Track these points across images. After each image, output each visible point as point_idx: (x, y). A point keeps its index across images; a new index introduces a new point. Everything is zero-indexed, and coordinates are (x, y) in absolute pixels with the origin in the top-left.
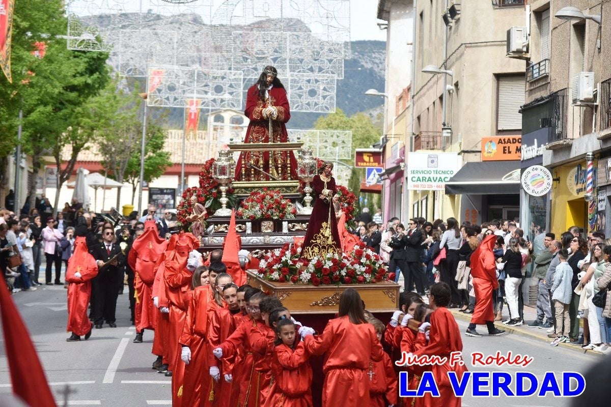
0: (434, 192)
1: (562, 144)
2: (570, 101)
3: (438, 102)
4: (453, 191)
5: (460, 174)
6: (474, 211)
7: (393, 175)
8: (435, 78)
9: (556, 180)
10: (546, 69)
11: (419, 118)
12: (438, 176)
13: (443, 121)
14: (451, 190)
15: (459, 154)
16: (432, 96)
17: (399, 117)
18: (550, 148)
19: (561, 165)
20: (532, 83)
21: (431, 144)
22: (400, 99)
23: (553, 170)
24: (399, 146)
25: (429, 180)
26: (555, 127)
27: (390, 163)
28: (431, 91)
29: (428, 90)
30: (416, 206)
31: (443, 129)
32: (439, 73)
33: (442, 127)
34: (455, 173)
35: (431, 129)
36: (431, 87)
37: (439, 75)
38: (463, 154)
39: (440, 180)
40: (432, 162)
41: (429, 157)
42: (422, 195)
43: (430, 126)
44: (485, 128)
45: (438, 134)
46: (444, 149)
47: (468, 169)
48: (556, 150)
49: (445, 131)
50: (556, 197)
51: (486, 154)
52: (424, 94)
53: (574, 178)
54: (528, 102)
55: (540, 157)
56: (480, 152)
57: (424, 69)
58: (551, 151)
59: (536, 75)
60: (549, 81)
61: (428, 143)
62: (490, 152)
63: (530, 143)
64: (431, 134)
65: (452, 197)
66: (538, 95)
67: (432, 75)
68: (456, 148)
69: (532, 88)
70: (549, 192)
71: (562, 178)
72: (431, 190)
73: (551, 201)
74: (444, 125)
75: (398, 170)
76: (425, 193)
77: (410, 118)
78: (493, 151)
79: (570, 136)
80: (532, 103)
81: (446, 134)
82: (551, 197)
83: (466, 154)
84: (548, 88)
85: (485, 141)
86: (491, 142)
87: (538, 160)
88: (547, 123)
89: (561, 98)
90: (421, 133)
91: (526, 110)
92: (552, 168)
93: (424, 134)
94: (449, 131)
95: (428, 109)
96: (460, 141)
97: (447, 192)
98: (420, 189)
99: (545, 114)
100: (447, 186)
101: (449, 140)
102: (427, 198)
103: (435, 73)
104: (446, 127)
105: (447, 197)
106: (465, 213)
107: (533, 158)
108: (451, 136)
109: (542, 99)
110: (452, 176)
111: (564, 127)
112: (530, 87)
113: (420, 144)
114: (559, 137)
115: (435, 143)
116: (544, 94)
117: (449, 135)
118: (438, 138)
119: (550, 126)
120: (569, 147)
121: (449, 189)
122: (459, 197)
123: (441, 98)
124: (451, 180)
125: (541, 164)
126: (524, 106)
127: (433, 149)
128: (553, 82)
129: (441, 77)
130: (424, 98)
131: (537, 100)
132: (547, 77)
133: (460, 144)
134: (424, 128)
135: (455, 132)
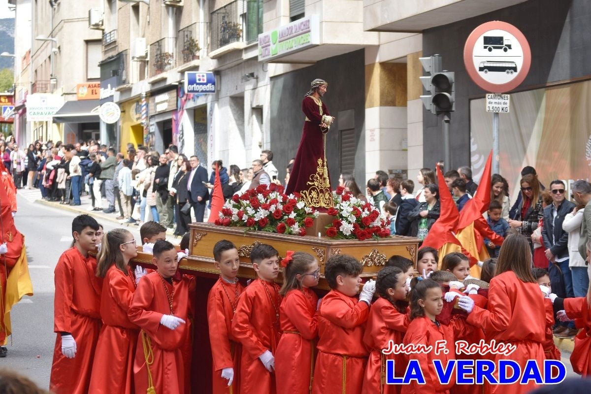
0: (47, 122)
1: (126, 88)
2: (131, 58)
3: (48, 60)
4: (58, 121)
5: (62, 110)
6: (73, 135)
7: (20, 111)
8: (46, 44)
9: (123, 112)
10: (114, 37)
11: (36, 71)
12: (48, 111)
13: (51, 73)
14: (57, 120)
15: (62, 95)
16: (44, 56)
17: (24, 71)
18: (118, 90)
19: (126, 102)
20: (106, 46)
21: (44, 89)
22: (24, 59)
23: (122, 105)
24: (23, 91)
25: (42, 114)
26: (121, 76)
27: (18, 104)
28: (43, 53)
29: (42, 52)
30: (36, 131)
31: (51, 79)
32: (48, 40)
33: (51, 77)
34: (59, 109)
35: (44, 79)
36: (43, 50)
37: (48, 42)
38: (64, 95)
39: (49, 113)
40: (44, 101)
41: (42, 98)
42: (40, 124)
43: (43, 77)
44: (79, 77)
45: (48, 82)
46: (52, 93)
47: (68, 106)
48: (123, 91)
49: (52, 80)
50: (123, 122)
51: (80, 95)
52: (39, 55)
53: (134, 110)
54: (104, 59)
55: (112, 96)
56: (75, 94)
57: (37, 38)
58: (119, 93)
59: (108, 41)
60: (117, 44)
61: (42, 88)
62: (82, 94)
63: (106, 87)
64: (44, 82)
65: (58, 125)
66: (110, 54)
67: (43, 42)
68: (59, 91)
69: (106, 49)
70: (119, 120)
71: (127, 110)
72: (45, 120)
73: (120, 126)
74: (52, 75)
75: (23, 108)
76: (41, 123)
77: (30, 72)
78: (84, 93)
79: (131, 82)
80: (106, 60)
81: (53, 82)
82: (120, 124)
83: (67, 96)
84: (117, 49)
85: (79, 86)
86: (83, 86)
87: (110, 99)
88: (116, 73)
89: (125, 56)
90: (36, 81)
91: (103, 65)
92: (120, 104)
93: (38, 82)
94: (55, 80)
95: (42, 65)
96: (62, 87)
97: (54, 122)
98: (37, 121)
99: (114, 67)
100: (54, 118)
101: (55, 86)
102: (42, 126)
103: (46, 41)
104: (53, 77)
105: (55, 125)
106: (67, 136)
107: (108, 98)
108: (57, 83)
109: (113, 57)
110: (57, 110)
111: (127, 75)
112: (105, 48)
113: (36, 89)
114: (124, 82)
115: (47, 88)
116: (113, 53)
117: (55, 83)
118: (48, 85)
119: (118, 75)
120: (130, 89)
121: (55, 119)
122: (63, 125)
123: (50, 57)
124: (57, 113)
125: (112, 101)
126: (102, 62)
127: (45, 92)
128: (119, 45)
129: (49, 43)
130: (39, 58)
131: (110, 58)
132: (115, 42)
133: (63, 89)
134: (39, 78)
135: (59, 81)
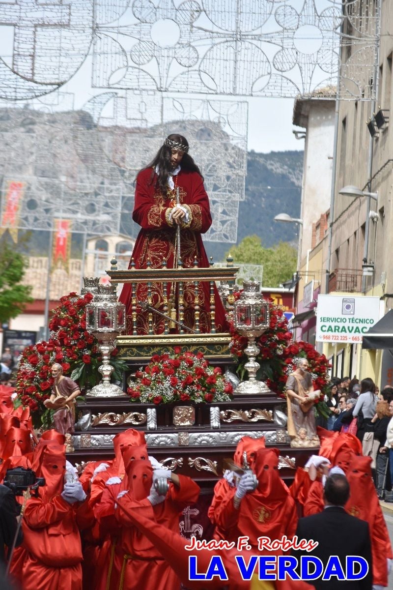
0: (352, 346)
3: (360, 231)
4: (372, 345)
5: (381, 325)
7: (305, 323)
8: (357, 202)
11: (337, 251)
12: (355, 325)
13: (364, 257)
14: (370, 343)
15: (382, 298)
16: (351, 225)
17: (315, 249)
21: (350, 285)
22: (317, 227)
24: (313, 287)
25: (344, 329)
27: (302, 309)
28: (352, 218)
29: (349, 216)
31: (363, 266)
32: (363, 196)
35: (351, 267)
36: (353, 213)
37: (362, 198)
38: (386, 298)
39: (357, 330)
40: (348, 307)
41: (345, 300)
42: (339, 349)
43: (349, 263)
45: (358, 273)
46: (365, 292)
49: (366, 269)
52: (345, 222)
57: (343, 191)
64: (350, 272)
65: (373, 352)
67: (353, 198)
68: (378, 290)
72: (349, 342)
74: (365, 260)
75: (311, 317)
76: (341, 346)
77: (326, 252)
81: (367, 272)
83: (390, 299)
90: (336, 270)
93: (340, 272)
94: (371, 269)
95: (348, 241)
96: (383, 282)
97: (365, 346)
98: (334, 341)
100: (365, 338)
101: (371, 281)
102: (343, 353)
103: (357, 196)
104: (367, 264)
105: (366, 352)
106: (387, 372)
108: (374, 276)
110: (372, 326)
113: (335, 285)
115: (355, 284)
117: (371, 274)
121: (368, 342)
122: (381, 353)
123: (363, 227)
124: (371, 330)
127: (352, 291)
129: (363, 201)
130: (344, 227)
133: (384, 285)
134: (342, 264)
135: (378, 271)
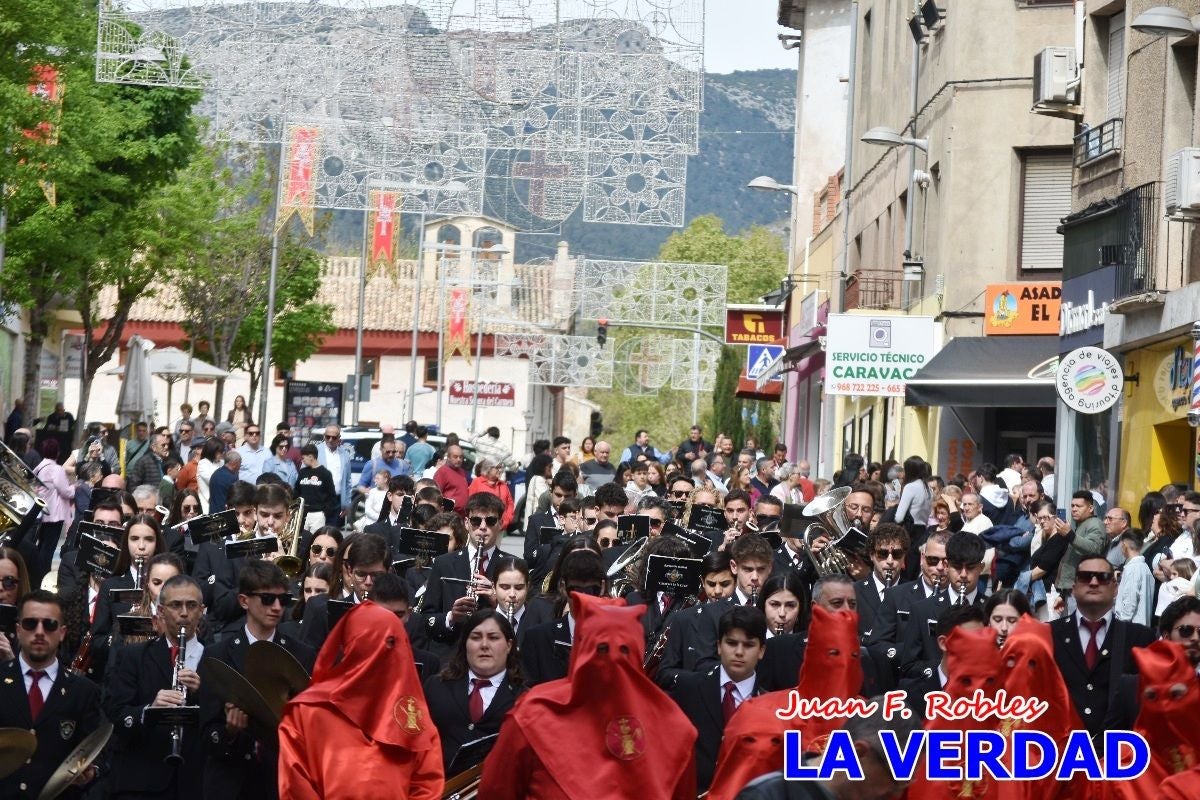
0: (886, 401)
1: (1144, 303)
5: (938, 364)
6: (966, 443)
7: (803, 363)
9: (1132, 378)
11: (858, 240)
12: (892, 366)
13: (907, 248)
14: (919, 397)
15: (937, 319)
17: (820, 236)
18: (1118, 311)
19: (1142, 347)
22: (822, 199)
23: (1126, 358)
24: (817, 300)
25: (873, 373)
26: (1130, 267)
27: (797, 337)
29: (878, 179)
30: (849, 429)
31: (905, 265)
33: (904, 260)
34: (927, 361)
35: (882, 266)
36: (885, 174)
39: (896, 374)
40: (880, 335)
41: (873, 324)
42: (863, 407)
43: (881, 258)
44: (993, 264)
45: (896, 276)
47: (956, 352)
48: (1131, 315)
49: (909, 270)
50: (1130, 414)
51: (994, 321)
52: (870, 189)
54: (1078, 211)
55: (1098, 328)
56: (983, 315)
57: (867, 136)
58: (1121, 318)
61: (874, 294)
62: (1003, 318)
64: (881, 275)
67: (884, 148)
68: (931, 305)
70: (1117, 405)
71: (1144, 375)
73: (1120, 423)
74: (908, 255)
75: (814, 352)
77: (841, 240)
78: (1010, 313)
79: (1159, 287)
80: (1084, 212)
81: (910, 275)
82: (1121, 416)
83: (952, 320)
85: (992, 292)
86: (1006, 293)
87: (1094, 335)
88: (1113, 255)
90: (858, 272)
91: (1072, 228)
92: (1123, 353)
93: (864, 275)
94: (918, 269)
96: (939, 291)
97: (909, 401)
98: (852, 393)
99: (1108, 238)
101: (918, 290)
103: (892, 145)
104: (912, 261)
106: (948, 446)
107: (1085, 331)
110: (921, 366)
111: (1149, 265)
113: (857, 296)
114: (1139, 286)
117: (918, 278)
118: (896, 285)
119: (1119, 263)
120: (1157, 309)
121: (914, 394)
123: (903, 198)
124: (920, 374)
125: (1100, 344)
126: (1069, 218)
127: (884, 308)
130: (869, 198)
131: (1095, 207)
133: (941, 297)
134: (867, 261)
135: (929, 272)
